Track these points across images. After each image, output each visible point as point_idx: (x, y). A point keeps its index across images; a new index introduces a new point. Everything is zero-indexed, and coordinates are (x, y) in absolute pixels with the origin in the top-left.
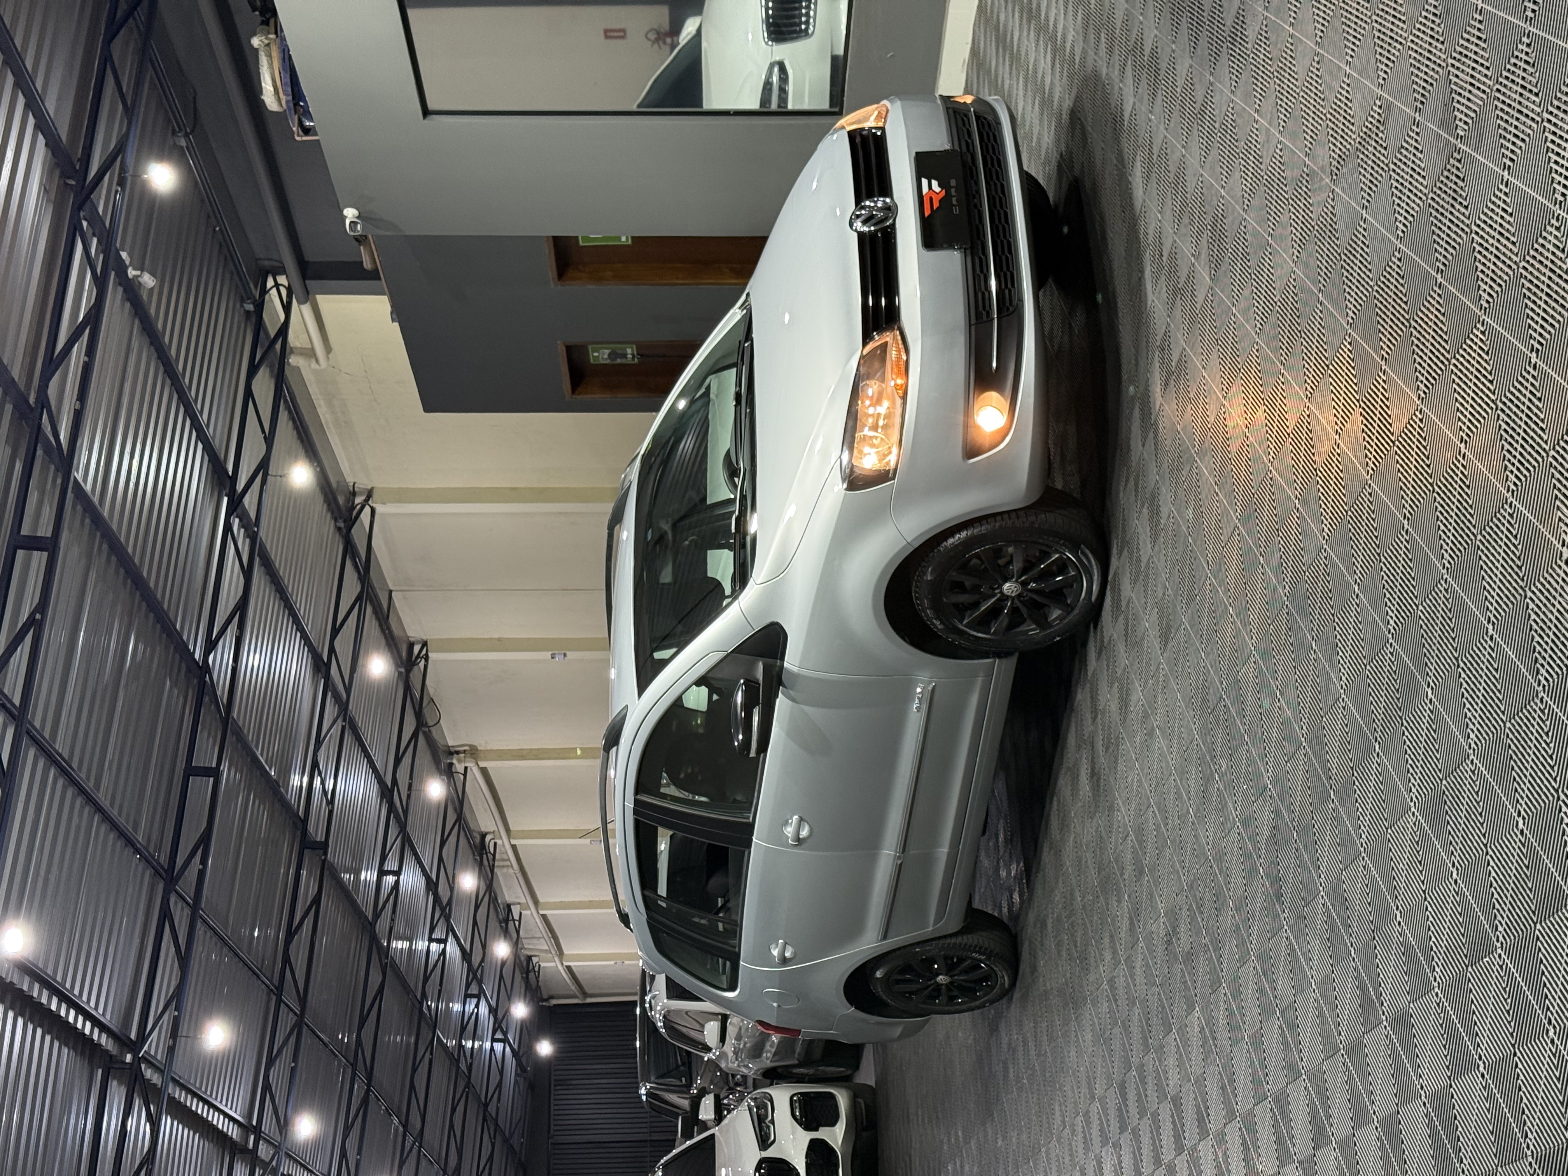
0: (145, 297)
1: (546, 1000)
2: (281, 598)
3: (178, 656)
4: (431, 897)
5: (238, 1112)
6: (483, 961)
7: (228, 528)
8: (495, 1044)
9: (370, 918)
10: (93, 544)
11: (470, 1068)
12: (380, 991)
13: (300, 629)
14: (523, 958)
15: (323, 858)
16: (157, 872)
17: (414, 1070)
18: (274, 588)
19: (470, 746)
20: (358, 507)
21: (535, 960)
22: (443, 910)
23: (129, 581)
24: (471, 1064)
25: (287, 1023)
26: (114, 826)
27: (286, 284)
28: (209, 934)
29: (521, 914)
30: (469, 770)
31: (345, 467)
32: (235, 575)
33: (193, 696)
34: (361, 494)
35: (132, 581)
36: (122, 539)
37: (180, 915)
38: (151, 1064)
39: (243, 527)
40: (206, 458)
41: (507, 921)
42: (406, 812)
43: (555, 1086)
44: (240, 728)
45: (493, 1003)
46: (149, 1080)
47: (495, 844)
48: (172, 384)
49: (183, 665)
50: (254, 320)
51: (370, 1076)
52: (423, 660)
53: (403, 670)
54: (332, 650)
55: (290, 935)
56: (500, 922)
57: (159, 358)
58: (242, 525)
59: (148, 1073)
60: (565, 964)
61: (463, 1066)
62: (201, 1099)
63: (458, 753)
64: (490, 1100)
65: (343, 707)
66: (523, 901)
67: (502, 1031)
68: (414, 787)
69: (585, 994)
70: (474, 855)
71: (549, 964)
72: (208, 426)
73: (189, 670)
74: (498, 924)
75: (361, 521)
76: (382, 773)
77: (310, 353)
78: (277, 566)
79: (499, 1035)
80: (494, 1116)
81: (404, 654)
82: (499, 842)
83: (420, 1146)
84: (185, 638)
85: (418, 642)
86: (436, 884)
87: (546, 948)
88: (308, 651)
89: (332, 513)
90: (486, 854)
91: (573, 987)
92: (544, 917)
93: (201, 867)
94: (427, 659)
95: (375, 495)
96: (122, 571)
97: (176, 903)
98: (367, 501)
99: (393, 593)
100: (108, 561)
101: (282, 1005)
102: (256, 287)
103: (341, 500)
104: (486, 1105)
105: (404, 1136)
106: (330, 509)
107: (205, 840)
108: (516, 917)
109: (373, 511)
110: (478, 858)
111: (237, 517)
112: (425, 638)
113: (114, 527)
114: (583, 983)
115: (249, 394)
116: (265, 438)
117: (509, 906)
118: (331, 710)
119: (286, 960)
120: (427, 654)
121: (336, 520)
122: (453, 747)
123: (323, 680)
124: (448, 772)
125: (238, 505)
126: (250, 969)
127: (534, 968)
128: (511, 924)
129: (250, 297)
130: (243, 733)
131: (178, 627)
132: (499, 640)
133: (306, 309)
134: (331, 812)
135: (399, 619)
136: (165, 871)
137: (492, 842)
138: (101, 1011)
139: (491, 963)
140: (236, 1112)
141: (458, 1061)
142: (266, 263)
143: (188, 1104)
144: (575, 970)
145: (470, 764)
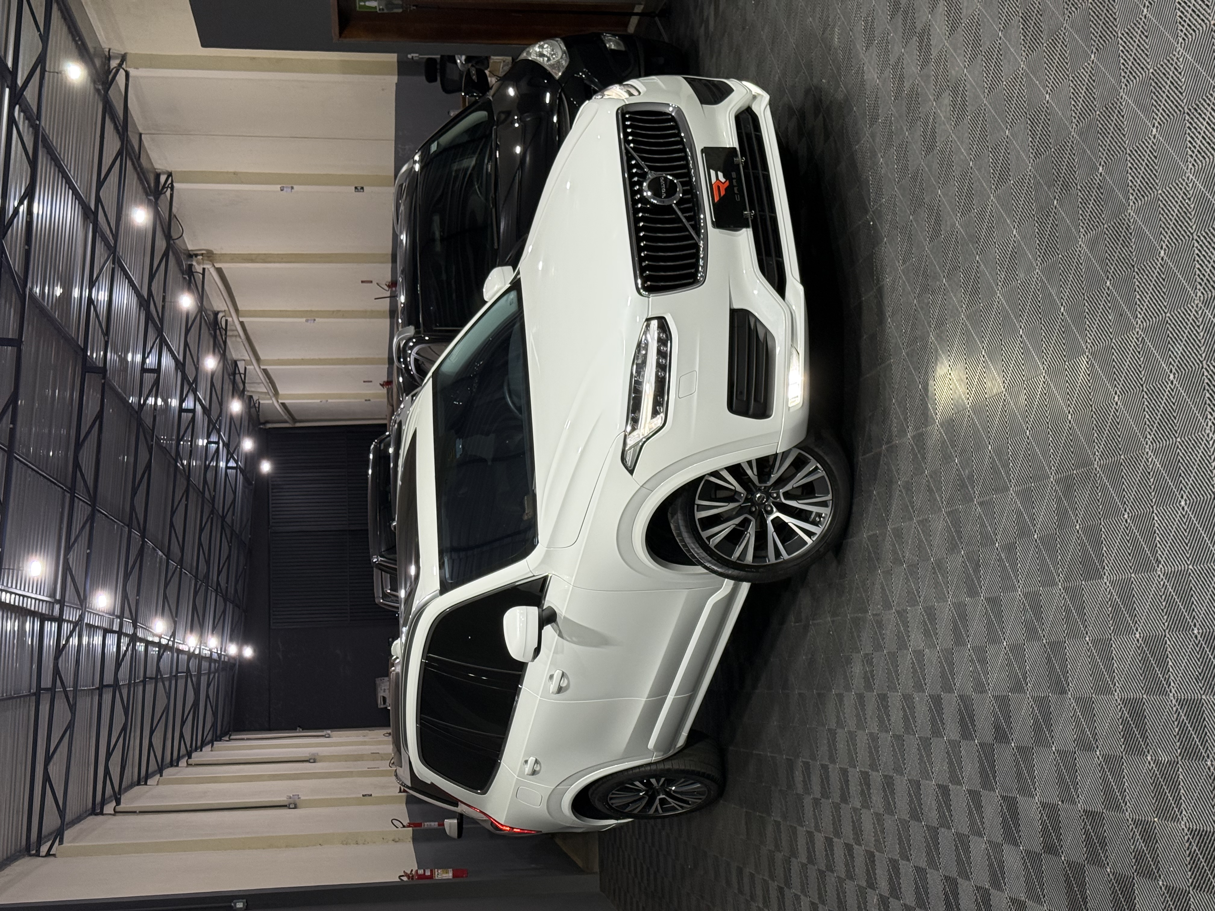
1: (263, 424)
2: (56, 165)
4: (179, 374)
5: (45, 594)
7: (11, 119)
8: (229, 471)
9: (136, 408)
12: (149, 466)
15: (103, 381)
17: (173, 513)
18: (49, 157)
19: (207, 250)
20: (114, 71)
21: (255, 398)
22: (190, 385)
29: (245, 368)
31: (101, 35)
34: (116, 58)
41: (234, 374)
42: (161, 320)
45: (226, 440)
47: (226, 321)
51: (143, 531)
52: (169, 190)
53: (152, 198)
54: (98, 200)
55: (79, 445)
58: (21, 110)
60: (280, 401)
61: (207, 495)
63: (196, 255)
65: (112, 251)
66: (247, 358)
67: (234, 459)
69: (295, 420)
75: (117, 82)
76: (140, 290)
79: (232, 464)
80: (229, 522)
81: (152, 185)
82: (230, 319)
83: (181, 566)
85: (164, 173)
86: (184, 365)
87: (265, 390)
89: (92, 77)
91: (286, 417)
92: (265, 371)
93: (11, 426)
94: (172, 189)
95: (129, 60)
98: (120, 65)
99: (143, 136)
101: (76, 500)
104: (223, 518)
105: (168, 563)
108: (242, 371)
109: (127, 74)
110: (212, 332)
112: (170, 170)
114: (293, 412)
117: (235, 363)
118: (101, 253)
119: (77, 465)
120: (172, 183)
121: (95, 83)
122: (192, 250)
124: (189, 272)
125: (19, 96)
126: (49, 480)
128: (237, 377)
132: (235, 173)
135: (148, 155)
137: (224, 319)
141: (203, 493)
144: (287, 405)
145: (208, 266)
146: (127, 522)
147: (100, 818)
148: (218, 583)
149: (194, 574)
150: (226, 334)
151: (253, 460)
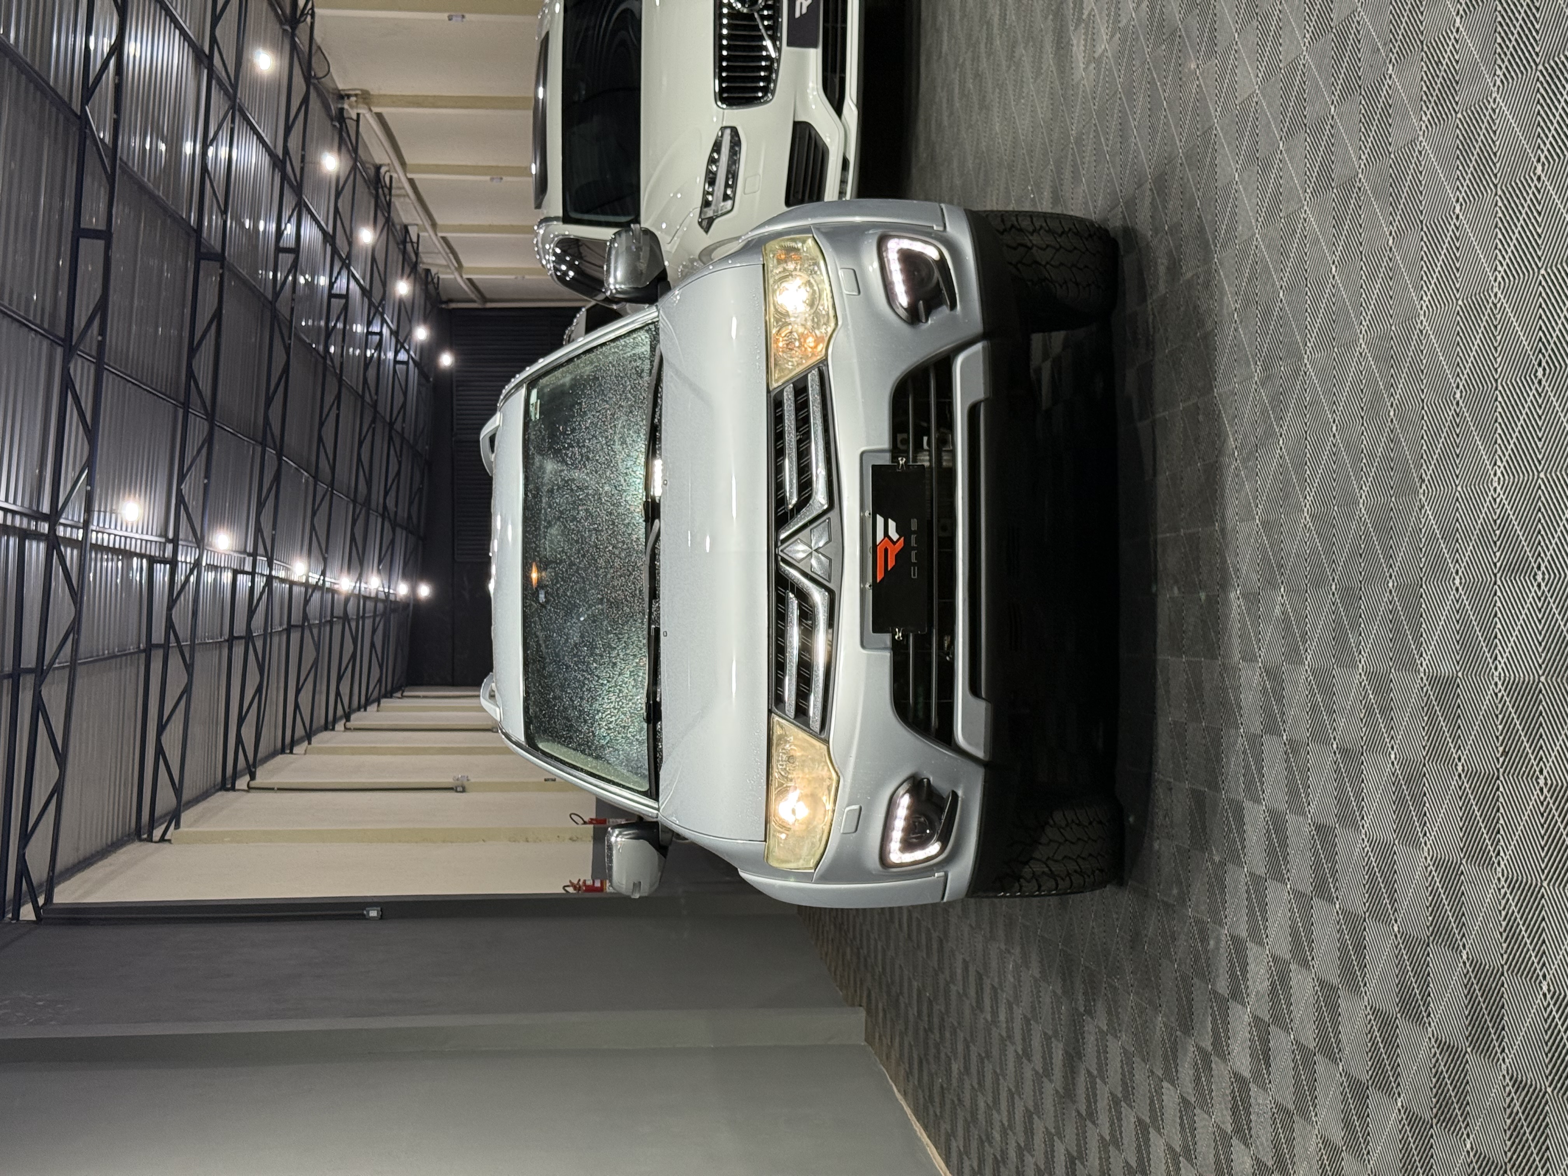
3: (54, 110)
4: (329, 250)
5: (154, 533)
6: (383, 298)
8: (398, 366)
9: (270, 297)
12: (286, 369)
13: (178, 26)
15: (221, 271)
16: (54, 343)
17: (322, 424)
19: (362, 90)
21: (434, 271)
22: (341, 258)
24: (376, 401)
29: (418, 236)
30: (361, 116)
37: (84, 379)
41: (404, 242)
42: (300, 183)
44: (126, 162)
45: (394, 327)
47: (391, 177)
49: (61, 117)
51: (280, 447)
52: (309, 19)
53: (288, 28)
54: (213, 40)
55: (193, 350)
56: (398, 244)
60: (465, 276)
61: (367, 398)
63: (349, 96)
64: (396, 419)
65: (231, 94)
66: (420, 222)
67: (404, 347)
68: (307, 159)
69: (485, 300)
70: (369, 188)
71: (447, 276)
73: (67, 119)
76: (272, 147)
79: (401, 357)
80: (399, 430)
81: (288, 11)
82: (395, 175)
83: (333, 489)
84: (59, 92)
86: (333, 237)
87: (444, 262)
88: (189, 46)
90: (382, 187)
91: (474, 295)
92: (444, 239)
93: (100, 338)
94: (313, 15)
101: (190, 415)
104: (391, 424)
105: (315, 486)
107: (102, 307)
108: (415, 239)
110: (374, 192)
114: (482, 289)
117: (406, 228)
118: (217, 96)
119: (191, 375)
120: (312, 8)
122: (344, 90)
123: (206, 71)
126: (155, 395)
127: (433, 279)
128: (409, 246)
130: (128, 167)
131: (51, 83)
136: (63, 340)
137: (388, 174)
139: (391, 297)
140: (152, 535)
141: (361, 395)
144: (475, 281)
145: (363, 111)
146: (260, 440)
147: (231, 795)
148: (385, 507)
149: (352, 496)
150: (390, 194)
151: (429, 353)
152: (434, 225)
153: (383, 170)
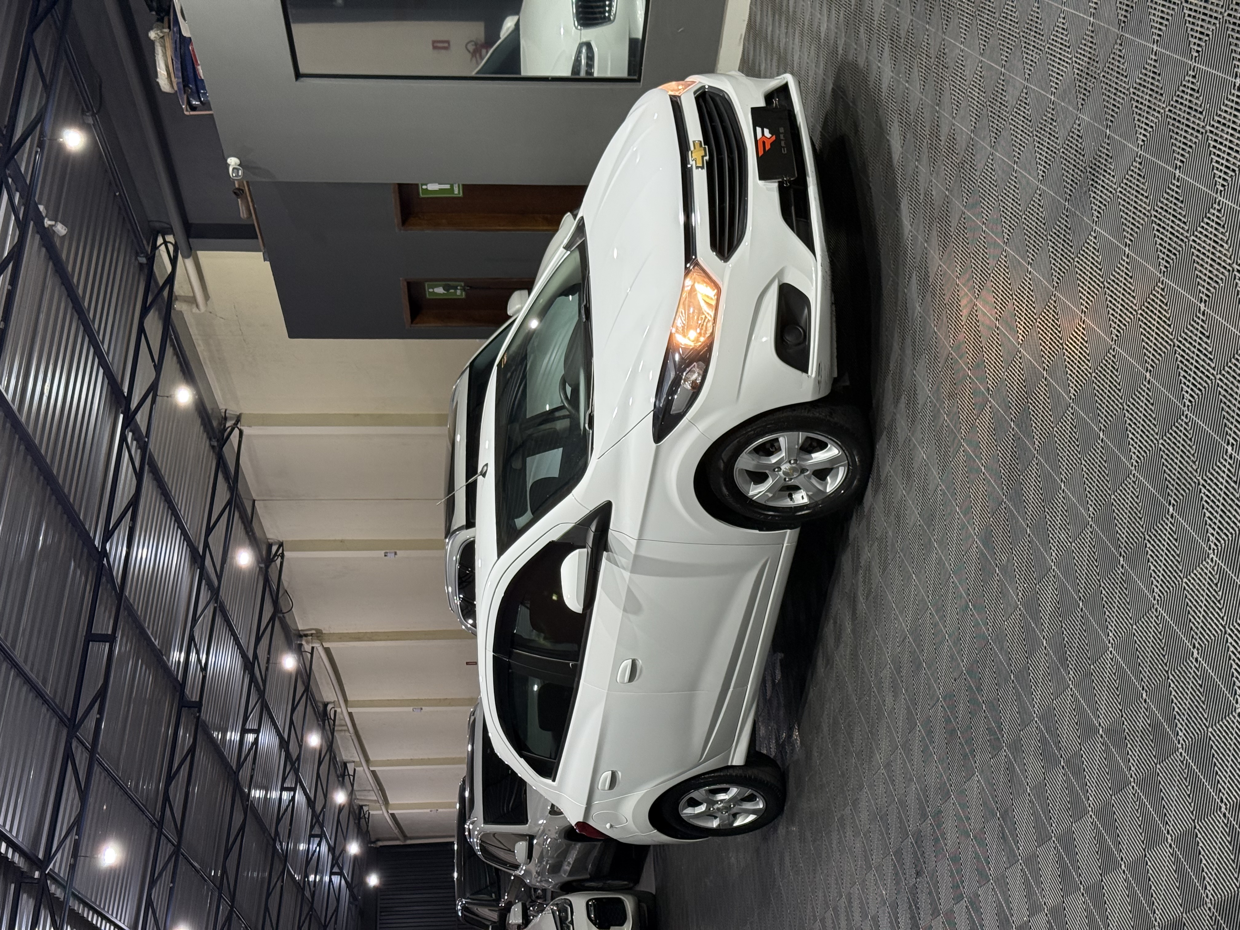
0: (58, 244)
1: (374, 842)
2: (166, 500)
3: (81, 542)
4: (283, 754)
5: (126, 923)
6: (324, 807)
7: (123, 438)
8: (333, 877)
9: (234, 768)
10: (13, 446)
11: (313, 895)
12: (242, 828)
13: (181, 527)
14: (356, 807)
15: (198, 714)
16: (61, 720)
17: (269, 895)
19: (316, 630)
20: (229, 430)
21: (365, 809)
22: (293, 764)
23: (42, 478)
24: (314, 892)
25: (165, 853)
26: (27, 680)
27: (173, 242)
28: (103, 775)
29: (355, 770)
30: (315, 649)
31: (218, 396)
32: (129, 478)
33: (93, 576)
34: (231, 419)
35: (44, 478)
36: (37, 442)
37: (81, 757)
38: (55, 881)
39: (135, 440)
40: (106, 381)
41: (343, 776)
42: (264, 682)
43: (381, 912)
44: (131, 605)
45: (332, 843)
46: (54, 894)
47: (335, 711)
48: (79, 318)
49: (85, 550)
50: (146, 271)
51: (233, 899)
52: (280, 558)
53: (263, 565)
55: (170, 777)
56: (338, 777)
57: (69, 295)
58: (135, 438)
59: (53, 888)
60: (390, 812)
62: (96, 911)
63: (306, 635)
64: (329, 923)
65: (215, 592)
66: (357, 759)
67: (339, 866)
68: (271, 661)
69: (406, 837)
70: (318, 721)
71: (377, 812)
72: (108, 354)
73: (90, 555)
74: (336, 779)
75: (231, 442)
76: (245, 650)
77: (192, 301)
78: (163, 472)
79: (336, 870)
81: (264, 553)
82: (339, 710)
84: (87, 527)
85: (275, 544)
86: (288, 743)
87: (375, 798)
88: (187, 545)
89: (208, 434)
90: (328, 719)
91: (396, 831)
92: (374, 773)
93: (98, 716)
94: (282, 557)
95: (243, 420)
96: (36, 468)
97: (77, 748)
98: (236, 424)
99: (256, 502)
100: (25, 459)
101: (163, 837)
102: (148, 244)
103: (215, 424)
106: (206, 430)
107: (102, 694)
108: (351, 773)
109: (241, 433)
110: (321, 723)
111: (131, 431)
112: (281, 540)
113: (30, 430)
114: (404, 828)
115: (141, 330)
116: (155, 366)
117: (345, 765)
118: (205, 595)
119: (166, 798)
120: (283, 553)
121: (210, 440)
122: (302, 630)
123: (198, 570)
124: (299, 651)
125: (131, 421)
126: (137, 805)
127: (364, 815)
128: (347, 778)
129: (143, 251)
130: (133, 608)
131: (81, 518)
132: (342, 541)
133: (189, 263)
134: (204, 677)
135: (260, 523)
136: (68, 719)
137: (333, 710)
138: (14, 833)
139: (330, 807)
140: (124, 923)
142: (157, 225)
143: (85, 915)
144: (397, 817)
145: (316, 645)
150: (334, 724)
151: (359, 871)
152: (367, 760)
153: (330, 707)
